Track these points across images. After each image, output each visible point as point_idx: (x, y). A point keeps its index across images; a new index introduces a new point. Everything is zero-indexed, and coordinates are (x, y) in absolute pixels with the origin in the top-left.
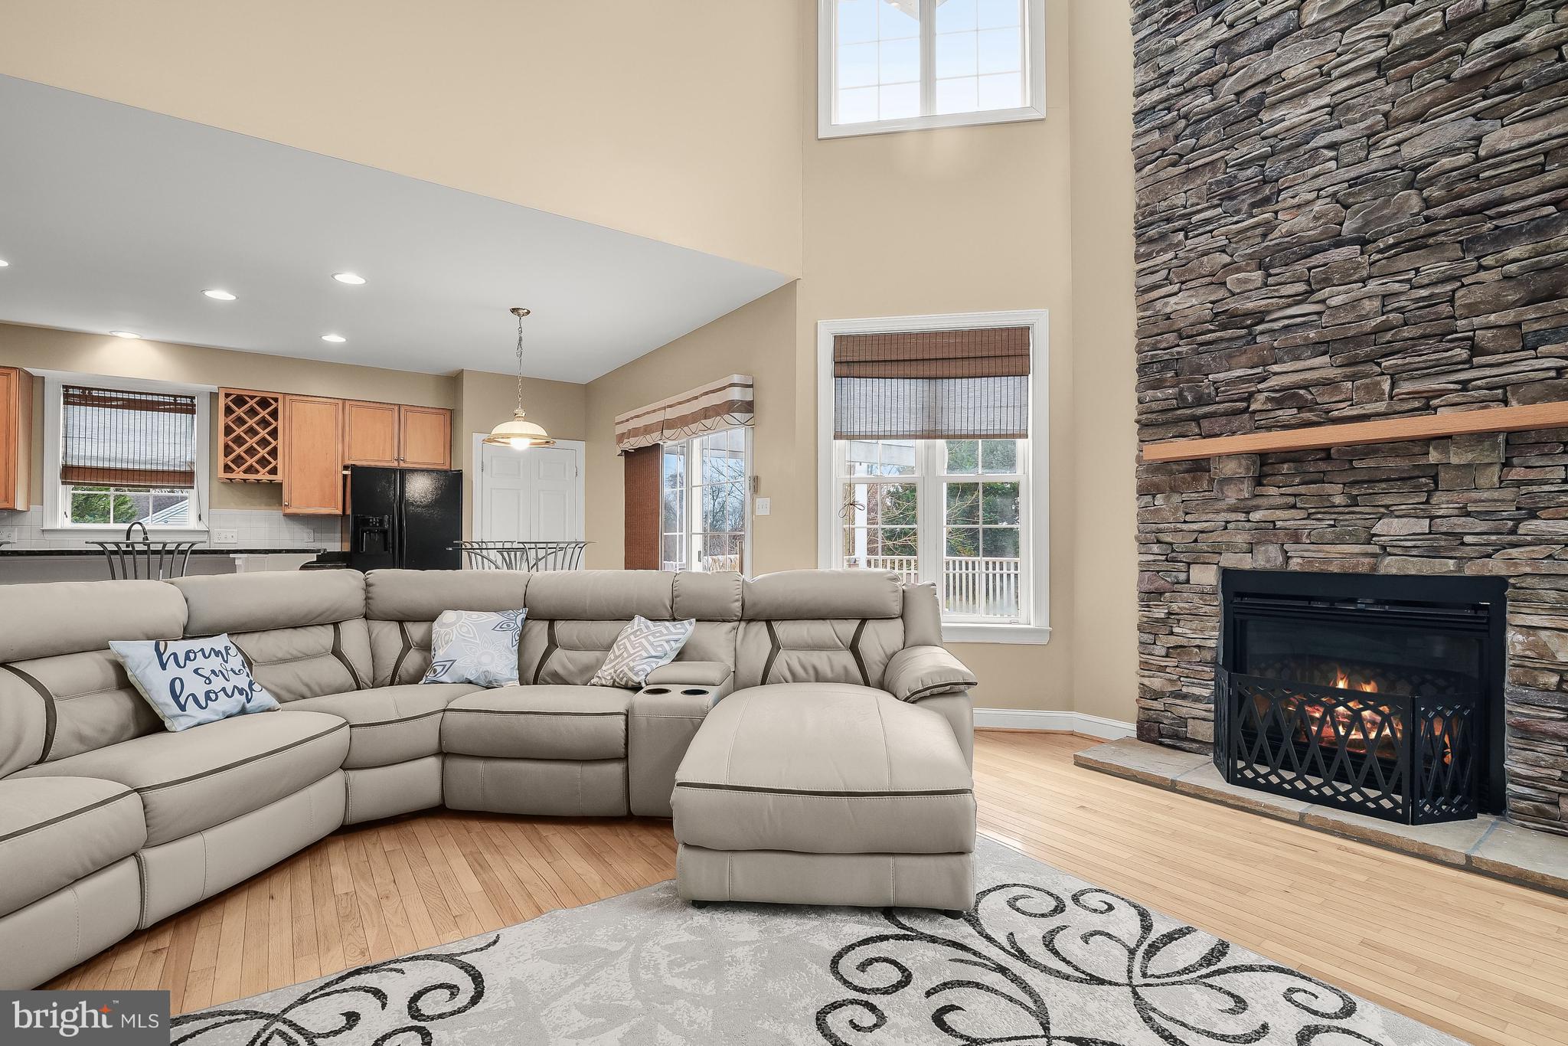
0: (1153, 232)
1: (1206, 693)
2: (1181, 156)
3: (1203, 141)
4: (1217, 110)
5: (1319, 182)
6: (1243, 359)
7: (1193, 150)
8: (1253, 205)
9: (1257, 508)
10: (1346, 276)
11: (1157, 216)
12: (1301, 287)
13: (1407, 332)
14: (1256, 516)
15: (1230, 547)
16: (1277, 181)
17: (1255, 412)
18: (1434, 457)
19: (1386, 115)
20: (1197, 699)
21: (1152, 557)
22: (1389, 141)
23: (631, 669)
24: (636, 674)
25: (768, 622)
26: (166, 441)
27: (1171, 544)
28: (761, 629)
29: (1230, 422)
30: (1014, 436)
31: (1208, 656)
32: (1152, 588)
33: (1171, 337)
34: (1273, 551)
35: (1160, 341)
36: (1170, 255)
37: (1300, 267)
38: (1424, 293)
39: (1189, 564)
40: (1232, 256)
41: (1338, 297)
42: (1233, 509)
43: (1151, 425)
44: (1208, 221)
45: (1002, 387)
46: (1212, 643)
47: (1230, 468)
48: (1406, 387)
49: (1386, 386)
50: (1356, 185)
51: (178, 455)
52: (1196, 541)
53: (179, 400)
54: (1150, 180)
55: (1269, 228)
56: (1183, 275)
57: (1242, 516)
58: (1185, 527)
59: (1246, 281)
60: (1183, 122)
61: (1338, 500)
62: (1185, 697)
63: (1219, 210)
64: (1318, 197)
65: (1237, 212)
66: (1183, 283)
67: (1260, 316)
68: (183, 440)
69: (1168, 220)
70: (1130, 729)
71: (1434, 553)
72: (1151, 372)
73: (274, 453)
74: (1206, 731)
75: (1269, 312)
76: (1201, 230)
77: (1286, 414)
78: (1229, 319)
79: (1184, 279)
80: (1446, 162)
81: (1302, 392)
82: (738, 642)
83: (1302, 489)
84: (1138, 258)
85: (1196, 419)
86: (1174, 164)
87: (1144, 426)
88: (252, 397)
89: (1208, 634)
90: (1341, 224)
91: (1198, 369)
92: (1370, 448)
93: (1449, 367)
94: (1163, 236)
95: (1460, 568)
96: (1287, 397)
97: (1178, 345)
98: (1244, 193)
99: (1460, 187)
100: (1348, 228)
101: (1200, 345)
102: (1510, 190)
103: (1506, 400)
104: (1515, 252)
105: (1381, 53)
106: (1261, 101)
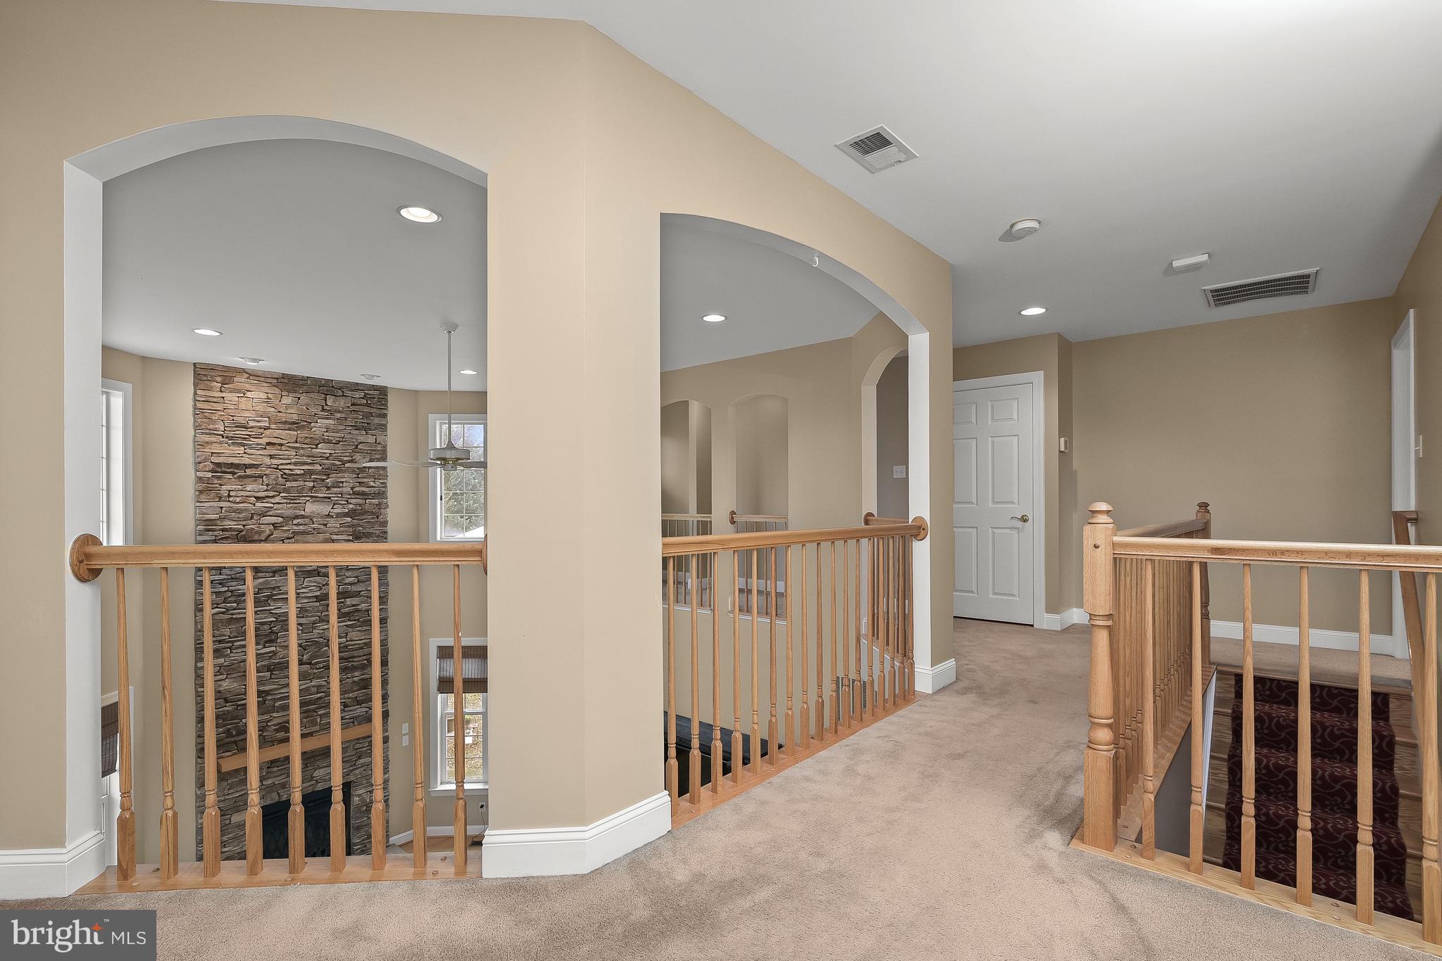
7: (234, 609)
8: (266, 642)
19: (319, 616)
49: (319, 720)
52: (235, 802)
55: (275, 653)
56: (229, 670)
58: (230, 797)
66: (228, 674)
77: (280, 735)
85: (235, 742)
86: (223, 613)
90: (303, 656)
91: (237, 718)
96: (281, 728)
97: (226, 706)
101: (238, 706)
102: (356, 653)
103: (353, 723)
104: (356, 674)
105: (318, 593)
106: (269, 597)
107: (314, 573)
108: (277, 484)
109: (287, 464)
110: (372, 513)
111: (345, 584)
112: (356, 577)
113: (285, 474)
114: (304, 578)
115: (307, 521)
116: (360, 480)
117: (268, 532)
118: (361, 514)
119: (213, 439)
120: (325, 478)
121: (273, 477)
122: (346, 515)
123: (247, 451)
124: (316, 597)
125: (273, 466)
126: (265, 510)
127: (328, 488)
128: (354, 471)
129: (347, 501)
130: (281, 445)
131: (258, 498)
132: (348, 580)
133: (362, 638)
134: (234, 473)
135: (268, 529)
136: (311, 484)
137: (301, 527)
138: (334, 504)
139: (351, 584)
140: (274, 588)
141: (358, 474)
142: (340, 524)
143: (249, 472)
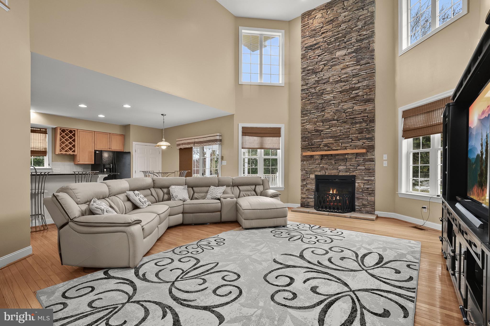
0: (304, 113)
1: (312, 197)
2: (309, 100)
3: (313, 97)
4: (316, 93)
5: (331, 109)
6: (319, 138)
7: (311, 99)
8: (321, 111)
9: (321, 164)
10: (335, 126)
11: (305, 110)
12: (328, 127)
13: (344, 136)
14: (321, 166)
15: (317, 171)
16: (325, 107)
17: (321, 147)
18: (346, 157)
19: (341, 100)
20: (311, 198)
21: (303, 173)
22: (341, 105)
23: (217, 195)
24: (218, 196)
25: (237, 186)
26: (38, 142)
27: (307, 170)
28: (236, 188)
29: (317, 149)
30: (278, 149)
31: (313, 190)
32: (303, 179)
33: (307, 132)
34: (324, 171)
35: (305, 133)
36: (307, 117)
37: (328, 123)
38: (346, 130)
39: (310, 174)
40: (318, 119)
41: (334, 129)
42: (317, 164)
43: (304, 148)
44: (314, 112)
45: (275, 139)
46: (314, 188)
47: (317, 157)
48: (343, 145)
49: (340, 145)
50: (337, 111)
51: (41, 146)
52: (311, 170)
53: (42, 130)
54: (304, 103)
55: (324, 115)
56: (309, 121)
57: (319, 166)
58: (309, 167)
59: (320, 124)
60: (310, 93)
61: (333, 163)
62: (309, 198)
63: (316, 111)
64: (331, 112)
65: (319, 112)
66: (309, 123)
67: (322, 131)
68: (43, 142)
69: (307, 111)
70: (299, 205)
71: (346, 172)
72: (304, 139)
73: (74, 146)
74: (313, 204)
75: (323, 130)
76: (312, 114)
77: (326, 148)
78: (317, 131)
79: (310, 122)
80: (349, 110)
81: (328, 144)
82: (232, 191)
83: (328, 161)
84: (302, 117)
85: (311, 148)
86: (308, 101)
87: (302, 149)
88: (67, 130)
89: (313, 187)
90: (334, 117)
91: (312, 139)
92: (338, 155)
93: (349, 142)
94: (306, 114)
95: (350, 174)
96: (326, 145)
97: (308, 134)
98: (320, 109)
99: (351, 114)
100: (335, 118)
101: (312, 135)
102: (357, 116)
103: (356, 148)
104: (357, 126)
105: (341, 90)
106: (322, 93)
107: (339, 81)
108: (325, 48)
109: (329, 39)
110: (365, 47)
111: (353, 84)
112: (358, 80)
113: (329, 43)
114: (336, 84)
115: (336, 59)
116: (359, 34)
117: (322, 68)
118: (360, 50)
119: (305, 39)
120: (344, 38)
121: (324, 46)
122: (353, 52)
123: (316, 39)
124: (340, 91)
125: (324, 41)
126: (321, 59)
127: (345, 43)
128: (357, 31)
129: (354, 46)
130: (327, 32)
131: (319, 56)
132: (353, 83)
133: (360, 109)
134: (311, 49)
135: (321, 67)
136: (338, 44)
137: (334, 63)
138: (348, 49)
139: (355, 84)
140: (324, 90)
141: (359, 32)
142: (351, 57)
143: (316, 46)
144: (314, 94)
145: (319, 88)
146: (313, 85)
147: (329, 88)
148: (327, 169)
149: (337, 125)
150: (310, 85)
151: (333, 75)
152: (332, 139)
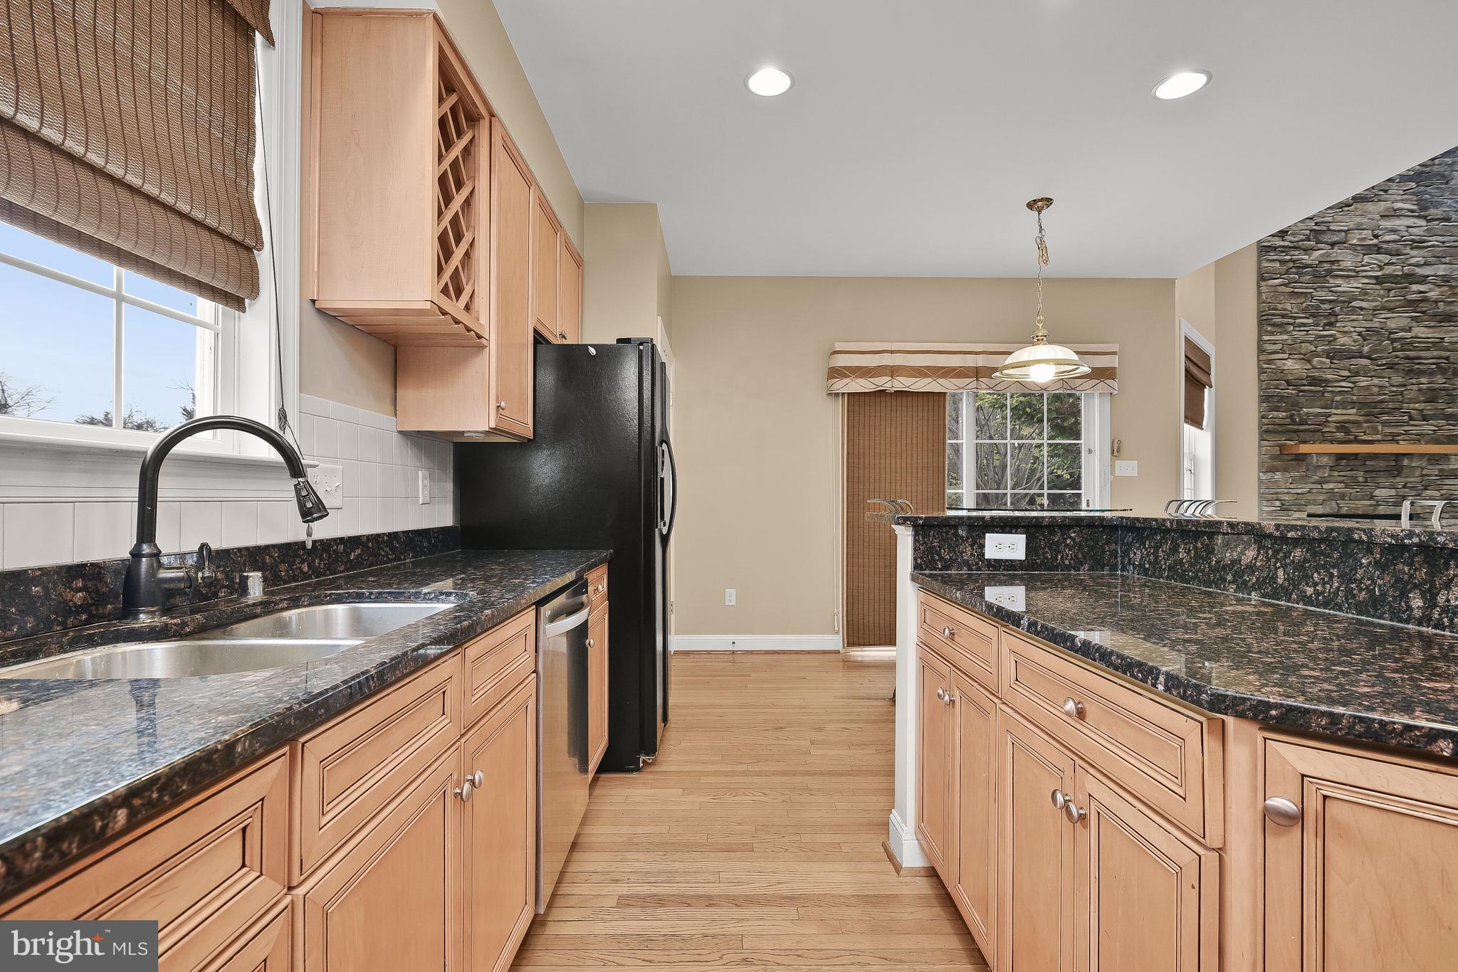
0: (1276, 320)
2: (1289, 283)
3: (1302, 279)
4: (1310, 266)
5: (1355, 324)
6: (1319, 403)
7: (1296, 282)
8: (1327, 324)
9: (1328, 482)
10: (1365, 373)
11: (1276, 312)
12: (1346, 373)
13: (1389, 405)
14: (1327, 486)
15: (1314, 503)
16: (1337, 315)
19: (1381, 303)
21: (1274, 509)
22: (1381, 316)
27: (1281, 500)
29: (1313, 436)
33: (1284, 384)
34: (1333, 503)
35: (1279, 385)
36: (1285, 337)
37: (1346, 363)
38: (1394, 389)
40: (1316, 347)
41: (1363, 382)
42: (1316, 482)
43: (1274, 432)
44: (1304, 325)
48: (1387, 430)
49: (1380, 428)
50: (1368, 331)
52: (1296, 499)
54: (1273, 289)
55: (1334, 338)
56: (1291, 350)
57: (1319, 486)
58: (1291, 491)
59: (1324, 363)
60: (1292, 264)
61: (1361, 479)
63: (1310, 321)
64: (1353, 331)
65: (1317, 325)
66: (1290, 354)
67: (1328, 383)
69: (1283, 316)
71: (1396, 504)
72: (1268, 399)
75: (1332, 382)
76: (1302, 329)
77: (1340, 435)
78: (1314, 381)
79: (1291, 352)
80: (1401, 334)
81: (1348, 425)
83: (1348, 473)
85: (1296, 431)
86: (1285, 285)
90: (1363, 347)
91: (1299, 404)
92: (1373, 456)
93: (1401, 424)
94: (1281, 325)
96: (1342, 427)
97: (1287, 389)
98: (1321, 316)
99: (1406, 347)
100: (1366, 349)
101: (1299, 391)
102: (1423, 354)
103: (1422, 441)
104: (1423, 380)
105: (1379, 274)
106: (1329, 272)
107: (1375, 249)
110: (1442, 176)
111: (1410, 265)
112: (1424, 258)
114: (1364, 255)
118: (1430, 178)
122: (1412, 178)
124: (1377, 277)
132: (1411, 261)
133: (1430, 335)
139: (1416, 266)
140: (1332, 262)
142: (1405, 191)
144: (1306, 268)
145: (1322, 255)
146: (1303, 240)
147: (1348, 260)
148: (1343, 496)
149: (1370, 371)
150: (1296, 239)
151: (1359, 228)
152: (1354, 411)
